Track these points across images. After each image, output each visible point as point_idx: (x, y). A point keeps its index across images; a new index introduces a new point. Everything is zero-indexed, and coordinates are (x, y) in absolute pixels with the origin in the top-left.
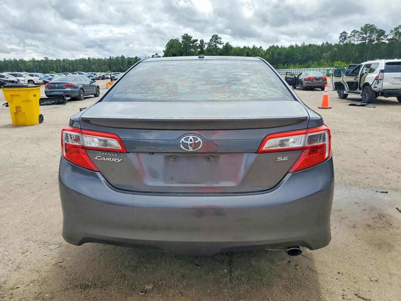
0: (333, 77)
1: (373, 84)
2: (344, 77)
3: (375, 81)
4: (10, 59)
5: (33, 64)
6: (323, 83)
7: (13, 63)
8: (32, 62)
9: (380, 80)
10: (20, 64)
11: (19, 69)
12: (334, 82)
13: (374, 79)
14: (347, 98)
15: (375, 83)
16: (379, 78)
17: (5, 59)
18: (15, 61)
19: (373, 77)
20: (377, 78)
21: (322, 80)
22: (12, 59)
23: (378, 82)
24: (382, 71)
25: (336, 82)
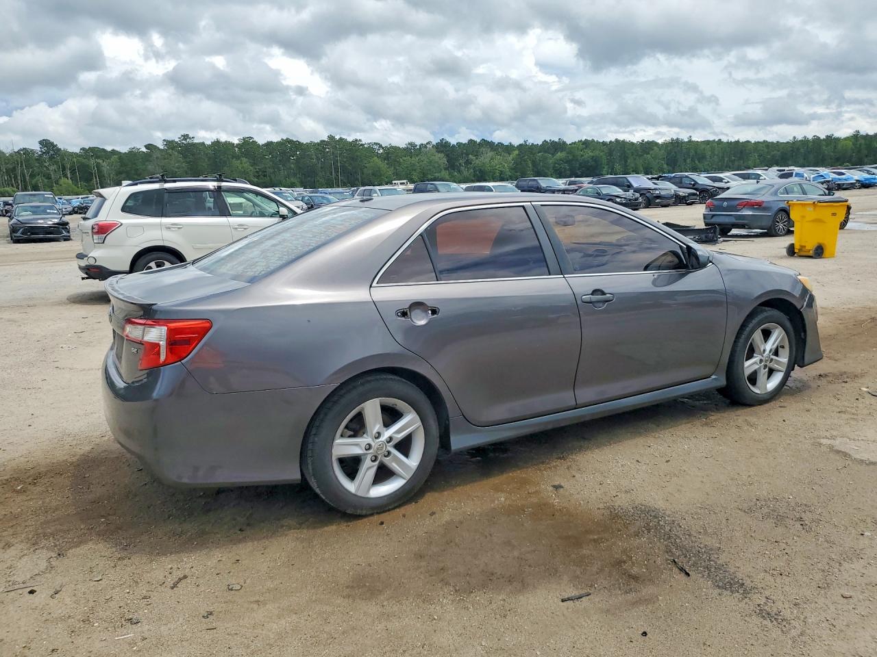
4: (805, 137)
5: (853, 144)
7: (810, 145)
8: (853, 140)
10: (824, 147)
11: (820, 157)
17: (795, 138)
18: (817, 140)
22: (810, 137)
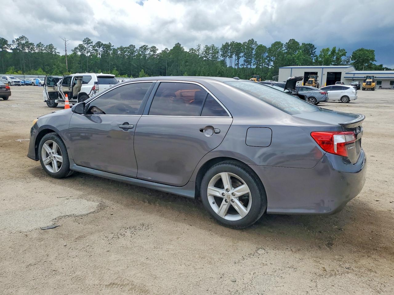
0: (46, 87)
1: (91, 94)
2: (61, 87)
3: (92, 91)
6: (7, 92)
9: (96, 90)
12: (47, 92)
13: (91, 89)
14: (58, 107)
15: (93, 93)
16: (95, 89)
19: (90, 88)
20: (93, 89)
21: (5, 89)
23: (95, 92)
24: (96, 83)
25: (49, 91)
